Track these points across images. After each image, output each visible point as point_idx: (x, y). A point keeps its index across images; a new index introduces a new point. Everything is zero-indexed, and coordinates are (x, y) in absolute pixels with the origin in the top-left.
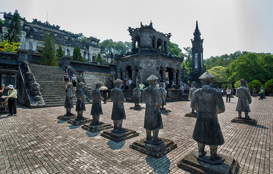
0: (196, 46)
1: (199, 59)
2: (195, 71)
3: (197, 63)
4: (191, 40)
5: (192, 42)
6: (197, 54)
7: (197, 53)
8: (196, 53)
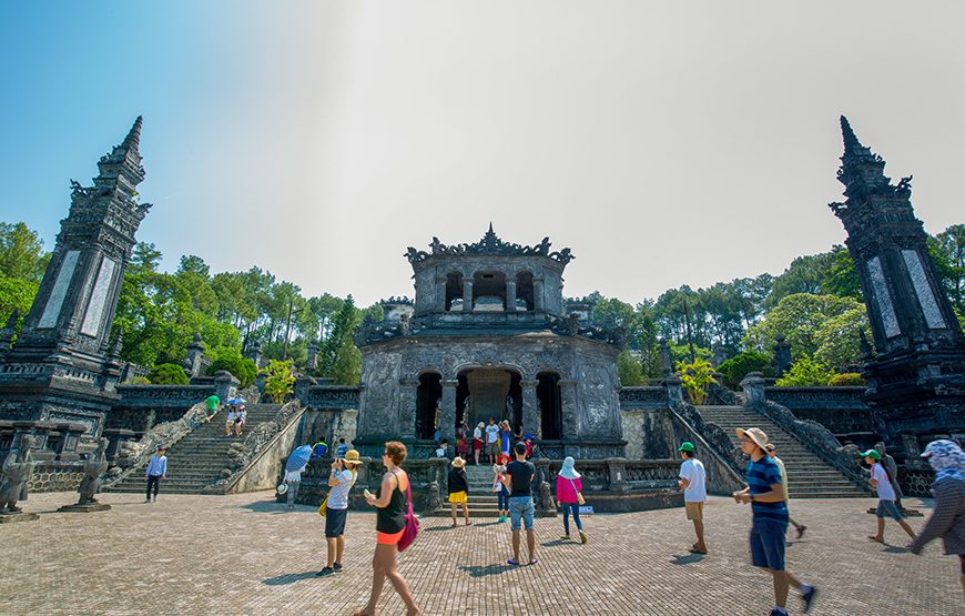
0: (862, 226)
1: (895, 287)
2: (889, 348)
3: (891, 307)
4: (834, 206)
5: (840, 213)
6: (875, 263)
7: (874, 255)
8: (870, 257)
